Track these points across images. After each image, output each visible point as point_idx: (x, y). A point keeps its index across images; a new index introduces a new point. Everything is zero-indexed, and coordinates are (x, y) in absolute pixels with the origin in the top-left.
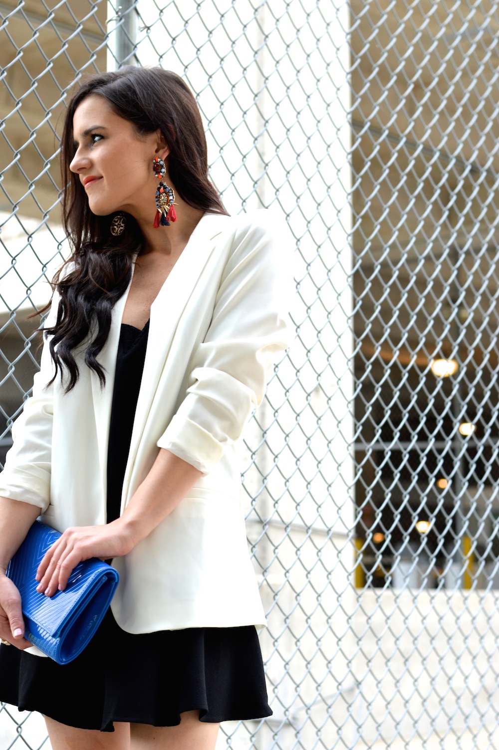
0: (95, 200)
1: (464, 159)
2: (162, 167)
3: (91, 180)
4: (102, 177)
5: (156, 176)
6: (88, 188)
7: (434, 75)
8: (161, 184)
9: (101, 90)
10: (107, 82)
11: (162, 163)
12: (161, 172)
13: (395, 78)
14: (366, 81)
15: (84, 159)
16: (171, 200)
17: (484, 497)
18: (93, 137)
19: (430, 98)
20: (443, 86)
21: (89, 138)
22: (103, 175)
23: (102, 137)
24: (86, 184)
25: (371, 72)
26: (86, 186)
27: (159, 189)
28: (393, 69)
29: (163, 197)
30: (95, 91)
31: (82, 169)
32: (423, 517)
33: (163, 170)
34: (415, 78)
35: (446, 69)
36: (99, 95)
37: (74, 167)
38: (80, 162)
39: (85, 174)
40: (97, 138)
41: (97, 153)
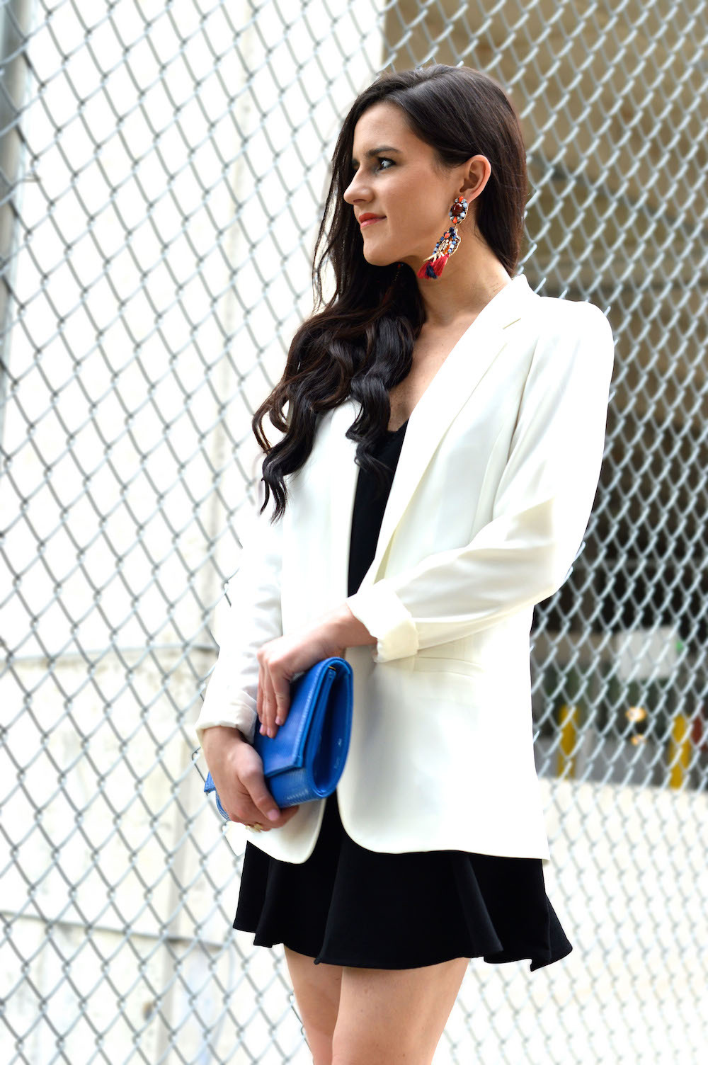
0: (373, 246)
1: (544, 158)
3: (370, 218)
4: (385, 217)
5: (450, 219)
6: (365, 229)
7: (510, 29)
9: (398, 96)
10: (407, 85)
11: (466, 205)
13: (450, 29)
14: (406, 27)
15: (364, 187)
17: (590, 645)
18: (381, 161)
19: (501, 63)
20: (522, 46)
21: (374, 160)
22: (387, 214)
23: (393, 163)
24: (362, 222)
25: (415, 15)
26: (362, 225)
28: (450, 14)
30: (391, 96)
31: (360, 200)
34: (481, 31)
35: (528, 22)
36: (393, 103)
37: (350, 196)
38: (358, 192)
39: (362, 207)
40: (385, 163)
41: (383, 184)
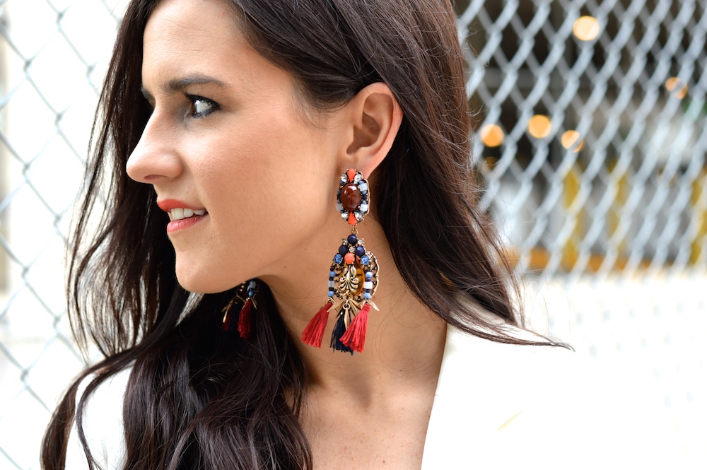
2: (363, 197)
4: (206, 214)
5: (344, 216)
8: (352, 241)
12: (359, 211)
16: (368, 291)
18: (192, 100)
22: (210, 210)
23: (215, 108)
27: (343, 251)
29: (350, 274)
31: (156, 176)
32: (541, 110)
33: (365, 207)
37: (138, 170)
38: (154, 160)
